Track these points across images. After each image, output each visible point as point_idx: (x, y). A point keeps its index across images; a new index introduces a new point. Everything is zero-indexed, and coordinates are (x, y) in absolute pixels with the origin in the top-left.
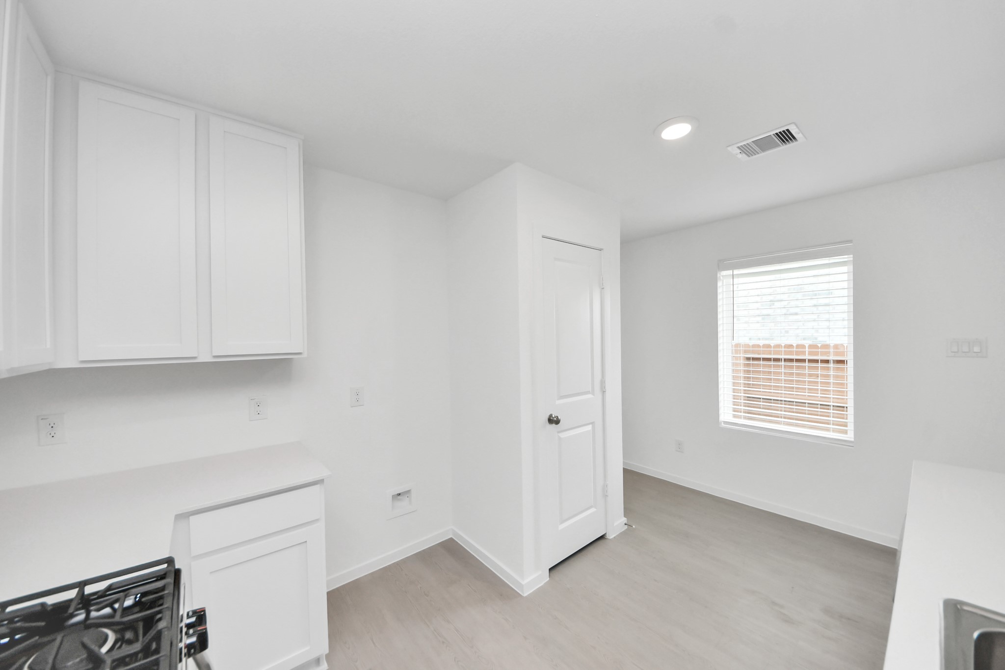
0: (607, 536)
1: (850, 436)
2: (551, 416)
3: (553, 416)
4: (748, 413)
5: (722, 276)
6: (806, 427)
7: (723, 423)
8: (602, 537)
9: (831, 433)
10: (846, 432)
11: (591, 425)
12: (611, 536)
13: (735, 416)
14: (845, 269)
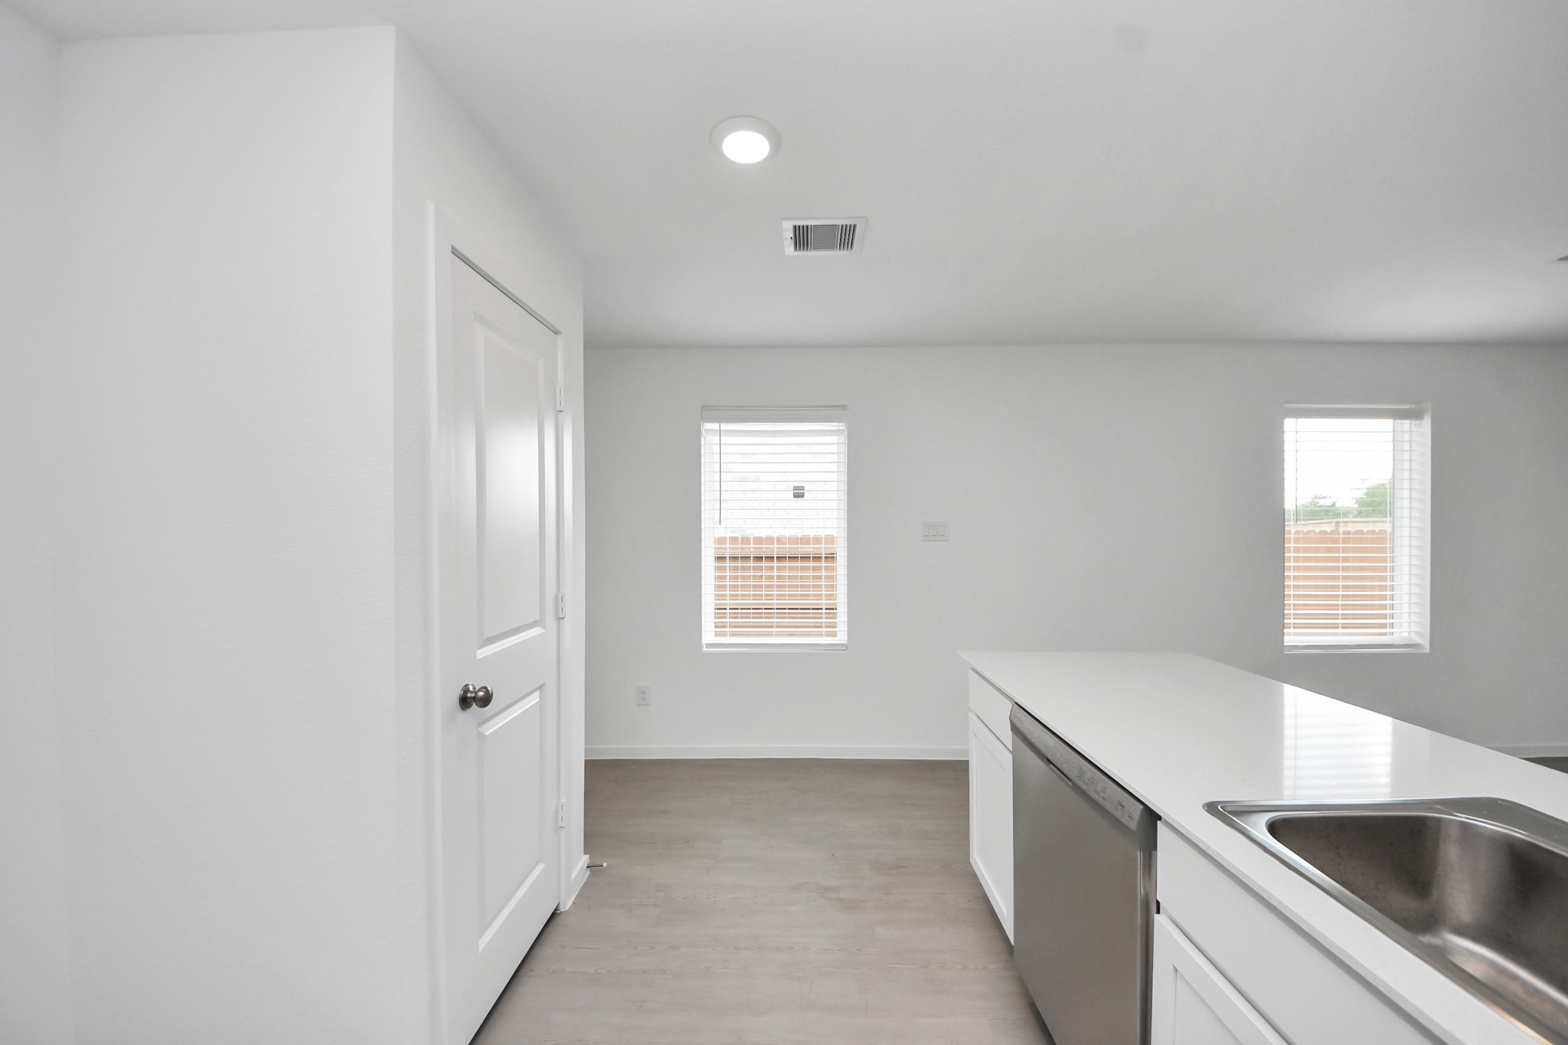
0: (562, 909)
1: (842, 637)
2: (466, 690)
3: (471, 689)
4: (735, 627)
5: (705, 430)
6: (794, 635)
7: (705, 646)
8: (554, 915)
9: (824, 638)
10: (834, 634)
11: (538, 693)
12: (566, 906)
13: (717, 634)
14: (834, 439)
